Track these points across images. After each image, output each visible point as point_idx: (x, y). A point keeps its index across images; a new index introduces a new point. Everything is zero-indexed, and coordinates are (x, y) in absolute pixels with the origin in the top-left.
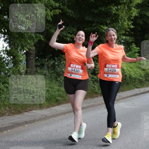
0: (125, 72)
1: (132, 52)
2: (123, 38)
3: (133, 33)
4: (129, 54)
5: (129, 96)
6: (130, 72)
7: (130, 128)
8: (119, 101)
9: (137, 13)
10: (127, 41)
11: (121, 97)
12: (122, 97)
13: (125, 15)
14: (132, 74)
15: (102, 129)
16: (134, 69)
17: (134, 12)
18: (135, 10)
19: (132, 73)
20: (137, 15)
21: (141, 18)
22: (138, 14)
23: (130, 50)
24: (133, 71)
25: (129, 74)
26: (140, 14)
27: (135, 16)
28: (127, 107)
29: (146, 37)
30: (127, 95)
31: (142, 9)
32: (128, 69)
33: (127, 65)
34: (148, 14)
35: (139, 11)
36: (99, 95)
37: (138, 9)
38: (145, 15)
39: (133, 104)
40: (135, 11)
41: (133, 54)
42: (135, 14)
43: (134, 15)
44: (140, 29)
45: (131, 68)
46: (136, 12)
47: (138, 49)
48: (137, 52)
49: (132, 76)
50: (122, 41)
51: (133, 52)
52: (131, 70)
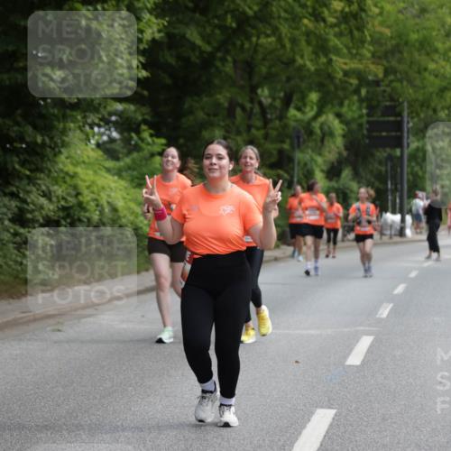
0: (119, 218)
1: (141, 154)
2: (116, 110)
3: (146, 93)
4: (133, 160)
6: (136, 217)
8: (101, 308)
9: (159, 31)
10: (127, 118)
14: (142, 222)
15: (43, 398)
17: (150, 26)
18: (153, 19)
20: (158, 36)
21: (170, 47)
22: (162, 34)
23: (137, 148)
25: (132, 223)
26: (170, 36)
27: (154, 40)
28: (124, 326)
29: (186, 106)
31: (174, 19)
32: (130, 208)
33: (128, 194)
34: (191, 35)
35: (166, 24)
37: (163, 18)
38: (183, 37)
39: (143, 316)
40: (154, 23)
41: (146, 159)
42: (153, 33)
43: (148, 36)
44: (168, 81)
46: (155, 29)
49: (141, 228)
50: (113, 118)
51: (146, 152)
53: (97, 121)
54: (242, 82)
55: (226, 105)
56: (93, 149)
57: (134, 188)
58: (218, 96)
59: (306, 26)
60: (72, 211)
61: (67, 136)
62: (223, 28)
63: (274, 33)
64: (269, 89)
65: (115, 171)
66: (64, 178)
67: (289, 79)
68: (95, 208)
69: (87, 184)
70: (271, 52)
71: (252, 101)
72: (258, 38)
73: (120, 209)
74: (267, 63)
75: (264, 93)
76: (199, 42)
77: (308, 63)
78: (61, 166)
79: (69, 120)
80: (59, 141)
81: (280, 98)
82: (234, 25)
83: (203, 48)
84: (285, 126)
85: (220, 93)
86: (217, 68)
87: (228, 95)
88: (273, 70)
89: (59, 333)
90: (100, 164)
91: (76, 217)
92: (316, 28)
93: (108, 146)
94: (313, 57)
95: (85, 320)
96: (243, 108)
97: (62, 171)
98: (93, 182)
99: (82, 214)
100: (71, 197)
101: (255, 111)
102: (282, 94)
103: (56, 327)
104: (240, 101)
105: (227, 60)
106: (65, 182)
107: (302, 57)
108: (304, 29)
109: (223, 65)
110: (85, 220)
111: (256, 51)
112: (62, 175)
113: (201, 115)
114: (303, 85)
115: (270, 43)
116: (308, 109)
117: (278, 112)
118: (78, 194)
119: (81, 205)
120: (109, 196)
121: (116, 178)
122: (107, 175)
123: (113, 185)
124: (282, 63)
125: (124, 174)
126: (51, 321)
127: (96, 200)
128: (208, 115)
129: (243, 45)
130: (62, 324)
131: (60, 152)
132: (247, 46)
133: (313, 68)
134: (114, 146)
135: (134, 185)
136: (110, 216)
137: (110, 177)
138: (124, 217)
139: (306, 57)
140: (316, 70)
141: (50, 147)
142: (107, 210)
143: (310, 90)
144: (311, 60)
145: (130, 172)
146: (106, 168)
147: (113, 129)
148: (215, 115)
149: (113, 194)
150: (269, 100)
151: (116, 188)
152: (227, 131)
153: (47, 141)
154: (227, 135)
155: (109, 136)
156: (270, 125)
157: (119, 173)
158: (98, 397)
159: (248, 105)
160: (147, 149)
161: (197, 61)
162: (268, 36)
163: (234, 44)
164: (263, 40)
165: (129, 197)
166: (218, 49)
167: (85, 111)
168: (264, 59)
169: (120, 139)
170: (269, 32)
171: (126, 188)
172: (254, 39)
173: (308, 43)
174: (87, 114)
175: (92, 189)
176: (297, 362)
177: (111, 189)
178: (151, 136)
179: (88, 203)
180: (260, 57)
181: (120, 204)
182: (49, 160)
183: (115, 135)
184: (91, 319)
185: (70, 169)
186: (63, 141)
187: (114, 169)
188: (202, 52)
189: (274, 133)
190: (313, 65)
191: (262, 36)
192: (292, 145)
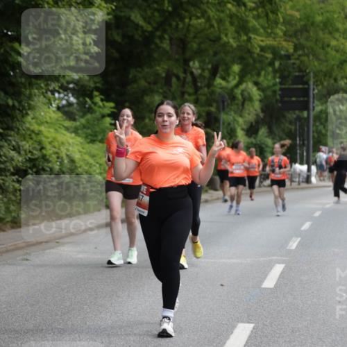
0: (76, 167)
1: (94, 115)
2: (74, 79)
4: (88, 121)
6: (90, 167)
7: (88, 311)
8: (61, 241)
9: (108, 14)
10: (82, 86)
14: (95, 171)
15: (14, 314)
16: (100, 158)
17: (101, 10)
18: (103, 4)
19: (94, 168)
21: (117, 27)
22: (110, 17)
23: (90, 110)
24: (97, 163)
26: (117, 18)
28: (80, 256)
29: (131, 76)
31: (121, 3)
32: (85, 160)
33: (83, 148)
34: (136, 17)
35: (114, 8)
36: (8, 225)
37: (112, 4)
38: (129, 19)
39: (96, 248)
40: (104, 7)
41: (98, 120)
44: (116, 55)
45: (93, 156)
46: (105, 12)
47: (111, 108)
48: (109, 115)
50: (71, 86)
51: (98, 114)
52: (91, 161)
53: (57, 88)
54: (177, 57)
55: (164, 75)
56: (54, 112)
57: (89, 143)
58: (158, 68)
59: (230, 10)
60: (37, 162)
61: (33, 101)
62: (162, 11)
63: (203, 16)
64: (200, 62)
65: (72, 130)
66: (30, 135)
67: (216, 54)
68: (56, 160)
69: (50, 140)
70: (202, 31)
71: (185, 72)
72: (190, 19)
73: (77, 160)
74: (196, 40)
75: (195, 65)
76: (142, 23)
77: (231, 41)
78: (28, 125)
79: (34, 88)
80: (26, 105)
81: (208, 69)
82: (170, 9)
83: (145, 28)
84: (213, 93)
85: (159, 65)
86: (156, 44)
87: (166, 67)
88: (203, 46)
89: (27, 262)
90: (60, 124)
91: (41, 167)
92: (238, 11)
93: (66, 109)
94: (236, 35)
95: (48, 251)
96: (178, 78)
97: (28, 129)
98: (55, 139)
99: (46, 164)
100: (37, 150)
101: (187, 80)
102: (210, 66)
103: (25, 257)
104: (175, 71)
105: (165, 38)
106: (31, 139)
107: (226, 35)
108: (228, 12)
109: (161, 42)
110: (48, 169)
111: (188, 30)
112: (29, 133)
113: (143, 83)
114: (228, 59)
115: (200, 24)
116: (231, 78)
117: (206, 81)
118: (42, 148)
119: (44, 157)
120: (68, 150)
121: (73, 135)
122: (65, 132)
123: (71, 141)
124: (211, 40)
125: (80, 131)
126: (21, 252)
127: (57, 153)
128: (149, 83)
129: (177, 25)
130: (29, 254)
131: (27, 114)
132: (181, 26)
133: (235, 45)
134: (71, 109)
135: (89, 140)
136: (68, 166)
137: (68, 134)
138: (80, 167)
139: (229, 35)
140: (238, 46)
141: (19, 110)
142: (66, 161)
143: (233, 62)
144: (234, 38)
145: (85, 130)
146: (64, 126)
147: (70, 95)
148: (155, 83)
149: (71, 148)
150: (199, 71)
151: (73, 143)
152: (164, 97)
153: (16, 104)
155: (67, 100)
156: (201, 91)
157: (76, 131)
158: (59, 313)
159: (182, 75)
160: (99, 112)
161: (140, 39)
162: (198, 18)
163: (170, 25)
164: (194, 22)
165: (84, 151)
166: (157, 29)
167: (47, 80)
168: (195, 37)
169: (77, 104)
170: (199, 15)
171: (81, 143)
172: (187, 20)
173: (232, 24)
174: (49, 82)
175: (53, 144)
176: (222, 285)
177: (69, 144)
178: (102, 100)
179: (50, 155)
180: (192, 35)
181: (77, 156)
182: (18, 120)
183: (72, 99)
184: (52, 250)
185: (36, 127)
186: (29, 105)
187: (71, 127)
188: (143, 31)
189: (203, 98)
190: (235, 42)
191: (193, 18)
192: (218, 108)
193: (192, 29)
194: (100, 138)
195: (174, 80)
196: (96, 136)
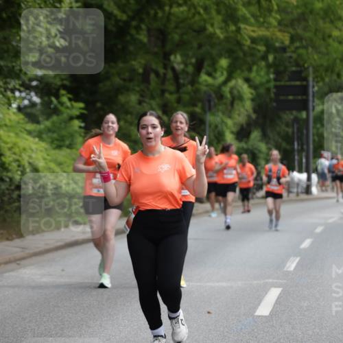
1: (60, 117)
2: (36, 76)
4: (53, 123)
5: (51, 246)
8: (23, 262)
9: (77, 1)
10: (47, 84)
11: (27, 251)
12: (31, 252)
13: (39, 4)
20: (75, 6)
22: (79, 4)
23: (56, 111)
26: (86, 6)
28: (45, 280)
30: (47, 244)
32: (50, 168)
33: (48, 155)
39: (63, 270)
41: (65, 122)
42: (71, 3)
43: (66, 6)
45: (60, 164)
47: (81, 108)
48: (78, 117)
51: (65, 115)
53: (17, 87)
54: (156, 50)
55: (141, 71)
56: (14, 113)
57: (55, 149)
58: (133, 63)
63: (185, 3)
64: (181, 55)
65: (35, 134)
67: (200, 46)
68: (17, 168)
69: (9, 145)
70: (184, 21)
71: (165, 67)
72: (171, 7)
73: (41, 169)
74: (178, 31)
75: (177, 60)
76: (116, 12)
77: (218, 32)
81: (191, 64)
83: (119, 18)
84: (197, 91)
85: (135, 60)
86: (132, 36)
87: (143, 62)
88: (185, 37)
90: (21, 127)
93: (29, 110)
94: (223, 25)
95: (7, 274)
96: (157, 74)
98: (15, 144)
99: (5, 174)
101: (168, 76)
102: (193, 60)
104: (154, 66)
105: (141, 29)
107: (212, 25)
109: (138, 33)
110: (8, 180)
111: (168, 20)
113: (117, 81)
114: (214, 52)
115: (182, 12)
116: (218, 74)
117: (190, 77)
119: (3, 166)
120: (30, 157)
121: (37, 140)
122: (28, 137)
123: (34, 147)
124: (195, 31)
125: (44, 136)
127: (18, 161)
128: (124, 80)
129: (156, 14)
132: (160, 14)
133: (222, 36)
134: (34, 111)
135: (54, 146)
137: (31, 139)
139: (216, 25)
140: (226, 38)
142: (28, 170)
143: (220, 56)
144: (221, 28)
145: (50, 134)
146: (26, 130)
147: (33, 94)
148: (131, 80)
149: (34, 155)
150: (182, 66)
151: (37, 149)
152: (142, 96)
154: (141, 99)
155: (30, 100)
156: (184, 89)
157: (39, 135)
159: (161, 71)
160: (66, 113)
161: (114, 29)
162: (180, 5)
163: (148, 14)
164: (175, 10)
165: (49, 158)
166: (133, 18)
167: (6, 77)
168: (176, 27)
169: (42, 104)
170: (181, 2)
172: (167, 8)
173: (219, 12)
174: (8, 80)
175: (14, 150)
176: (209, 313)
177: (32, 150)
178: (70, 100)
179: (10, 163)
180: (172, 25)
181: (41, 164)
183: (36, 99)
184: (11, 273)
187: (34, 131)
188: (117, 21)
189: (186, 97)
190: (222, 33)
191: (174, 6)
192: (203, 109)
193: (173, 18)
194: (67, 143)
195: (153, 76)
196: (63, 140)
